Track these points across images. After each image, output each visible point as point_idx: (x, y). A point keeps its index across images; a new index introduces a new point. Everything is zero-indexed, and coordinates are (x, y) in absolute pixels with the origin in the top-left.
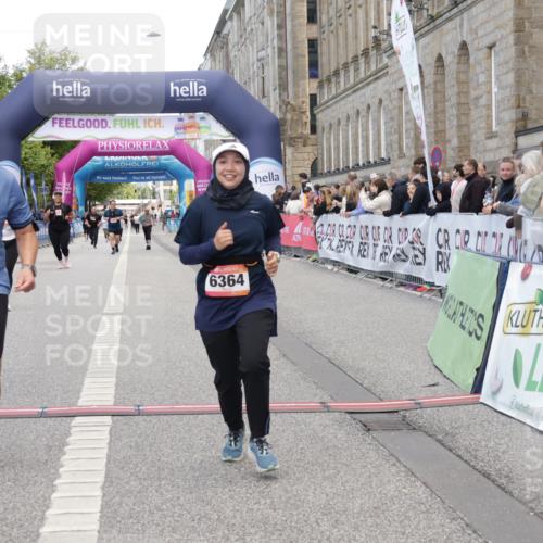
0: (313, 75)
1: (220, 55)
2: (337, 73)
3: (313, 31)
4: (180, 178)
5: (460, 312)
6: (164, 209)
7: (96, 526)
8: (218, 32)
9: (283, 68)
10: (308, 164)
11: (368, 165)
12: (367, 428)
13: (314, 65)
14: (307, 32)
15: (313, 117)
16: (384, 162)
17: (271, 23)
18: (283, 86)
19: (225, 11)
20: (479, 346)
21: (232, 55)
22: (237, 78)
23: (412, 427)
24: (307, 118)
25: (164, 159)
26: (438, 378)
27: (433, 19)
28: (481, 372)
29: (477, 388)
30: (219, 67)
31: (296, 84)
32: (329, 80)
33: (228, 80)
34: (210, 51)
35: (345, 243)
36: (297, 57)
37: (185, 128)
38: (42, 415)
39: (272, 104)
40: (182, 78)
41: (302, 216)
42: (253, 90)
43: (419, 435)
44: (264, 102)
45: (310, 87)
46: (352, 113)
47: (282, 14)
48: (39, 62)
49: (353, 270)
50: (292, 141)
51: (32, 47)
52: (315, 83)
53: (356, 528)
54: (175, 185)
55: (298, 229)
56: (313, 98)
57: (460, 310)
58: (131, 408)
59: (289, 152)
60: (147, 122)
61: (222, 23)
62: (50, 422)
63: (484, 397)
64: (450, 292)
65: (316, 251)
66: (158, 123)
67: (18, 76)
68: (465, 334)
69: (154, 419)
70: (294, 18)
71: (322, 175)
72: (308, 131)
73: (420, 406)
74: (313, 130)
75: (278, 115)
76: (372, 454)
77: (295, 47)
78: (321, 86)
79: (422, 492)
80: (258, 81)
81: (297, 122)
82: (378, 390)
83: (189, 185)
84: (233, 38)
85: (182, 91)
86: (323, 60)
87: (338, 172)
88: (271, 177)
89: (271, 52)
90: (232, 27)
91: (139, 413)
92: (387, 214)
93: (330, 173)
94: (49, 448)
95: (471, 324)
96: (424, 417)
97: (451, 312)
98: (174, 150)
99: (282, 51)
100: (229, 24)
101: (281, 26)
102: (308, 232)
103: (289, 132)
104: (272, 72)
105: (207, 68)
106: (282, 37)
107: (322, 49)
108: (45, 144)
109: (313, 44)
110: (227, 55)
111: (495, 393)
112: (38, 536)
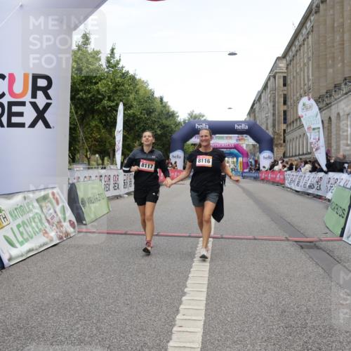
0: (285, 123)
1: (252, 115)
2: (293, 122)
3: (285, 108)
4: (237, 157)
5: (336, 208)
6: (231, 167)
7: (207, 275)
8: (252, 107)
9: (274, 120)
10: (282, 153)
11: (303, 154)
12: (302, 247)
13: (285, 119)
14: (283, 108)
15: (284, 137)
16: (310, 153)
17: (270, 105)
18: (274, 126)
19: (254, 101)
20: (343, 220)
21: (257, 115)
22: (258, 123)
23: (318, 248)
24: (282, 137)
25: (232, 150)
26: (328, 231)
27: (327, 104)
28: (343, 229)
29: (342, 235)
30: (252, 119)
31: (279, 126)
32: (290, 124)
33: (255, 124)
34: (249, 114)
35: (292, 181)
36: (279, 116)
37: (240, 140)
38: (189, 236)
39: (270, 132)
40: (239, 123)
41: (280, 171)
42: (264, 127)
43: (321, 251)
44: (267, 131)
45: (283, 127)
46: (298, 136)
47: (274, 102)
48: (191, 117)
49: (297, 191)
50: (277, 145)
51: (189, 112)
52: (285, 125)
53: (297, 282)
54: (235, 159)
55: (278, 176)
56: (284, 131)
57: (336, 207)
58: (219, 236)
59: (275, 149)
60: (227, 137)
61: (253, 104)
62: (192, 239)
63: (344, 238)
64: (333, 200)
65: (284, 184)
66: (231, 138)
67: (184, 121)
68: (338, 216)
69: (227, 240)
70: (278, 103)
71: (287, 157)
72: (282, 142)
73: (321, 240)
74: (284, 141)
75: (272, 136)
76: (304, 257)
77: (278, 113)
78: (287, 126)
79: (321, 271)
80: (265, 124)
81: (279, 139)
82: (306, 234)
83: (240, 159)
84: (257, 110)
85: (239, 127)
86: (288, 117)
87: (292, 156)
88: (269, 157)
89: (270, 115)
90: (257, 106)
91: (222, 238)
92: (310, 172)
93: (290, 157)
94: (192, 248)
95: (340, 212)
96: (322, 244)
97: (333, 207)
98: (236, 147)
99: (274, 114)
100: (256, 105)
101: (274, 106)
102: (282, 177)
103: (276, 142)
104: (270, 122)
105: (248, 119)
106: (274, 110)
107: (288, 114)
108: (192, 144)
109: (285, 112)
110: (255, 115)
111: (348, 237)
112: (188, 277)
